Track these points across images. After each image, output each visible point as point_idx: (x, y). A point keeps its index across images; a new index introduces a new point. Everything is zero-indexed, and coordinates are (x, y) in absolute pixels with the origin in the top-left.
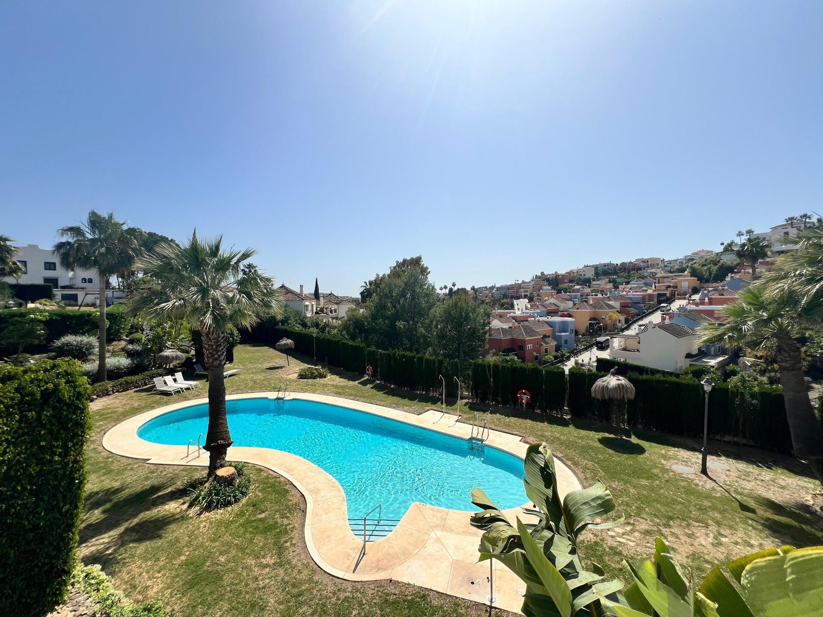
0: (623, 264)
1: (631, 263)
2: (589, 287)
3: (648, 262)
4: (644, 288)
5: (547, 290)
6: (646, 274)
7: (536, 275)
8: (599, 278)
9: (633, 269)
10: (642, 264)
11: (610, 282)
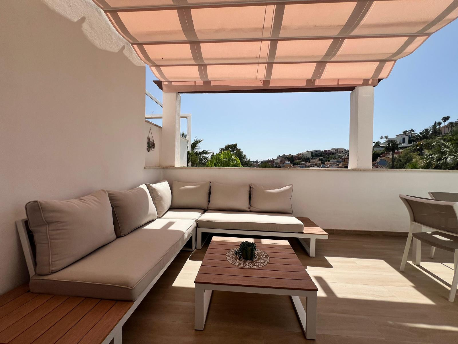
0: (325, 151)
1: (329, 150)
2: (309, 162)
3: (337, 150)
4: (338, 164)
5: (288, 163)
6: (337, 156)
7: (280, 156)
8: (314, 158)
9: (330, 154)
10: (334, 151)
11: (319, 160)
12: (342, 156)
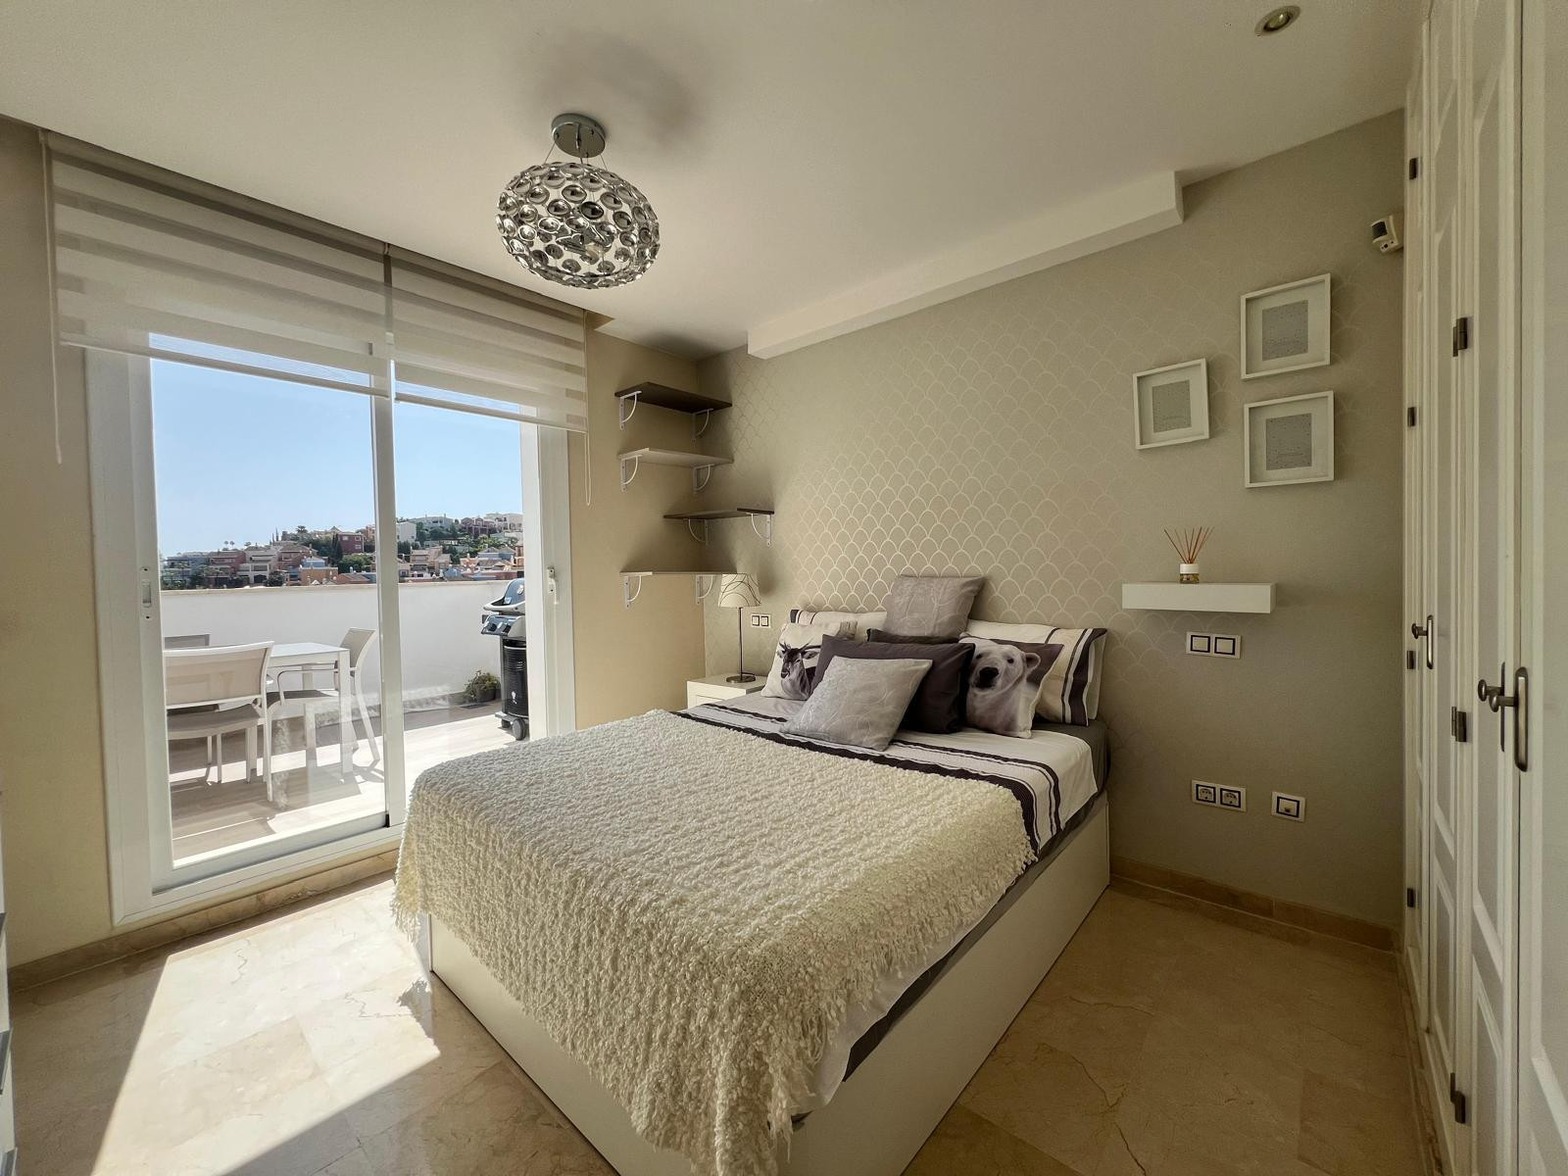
12: (516, 539)
